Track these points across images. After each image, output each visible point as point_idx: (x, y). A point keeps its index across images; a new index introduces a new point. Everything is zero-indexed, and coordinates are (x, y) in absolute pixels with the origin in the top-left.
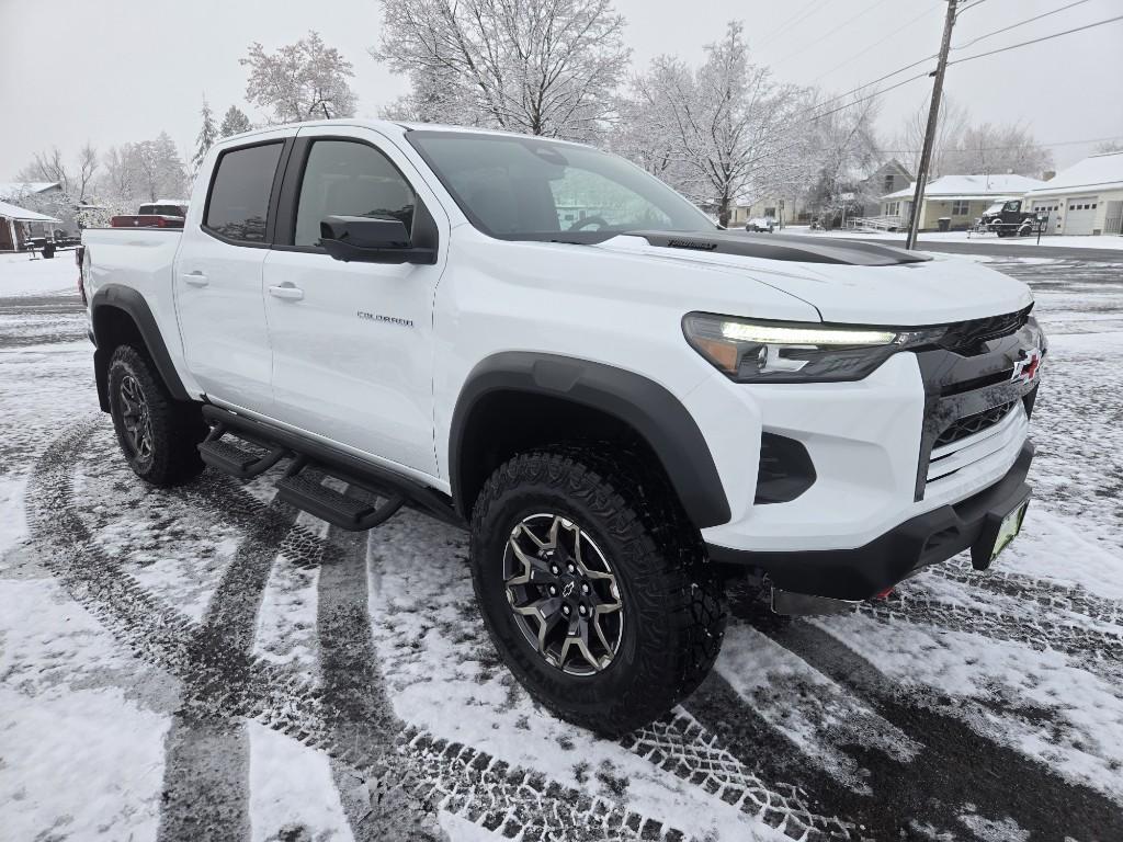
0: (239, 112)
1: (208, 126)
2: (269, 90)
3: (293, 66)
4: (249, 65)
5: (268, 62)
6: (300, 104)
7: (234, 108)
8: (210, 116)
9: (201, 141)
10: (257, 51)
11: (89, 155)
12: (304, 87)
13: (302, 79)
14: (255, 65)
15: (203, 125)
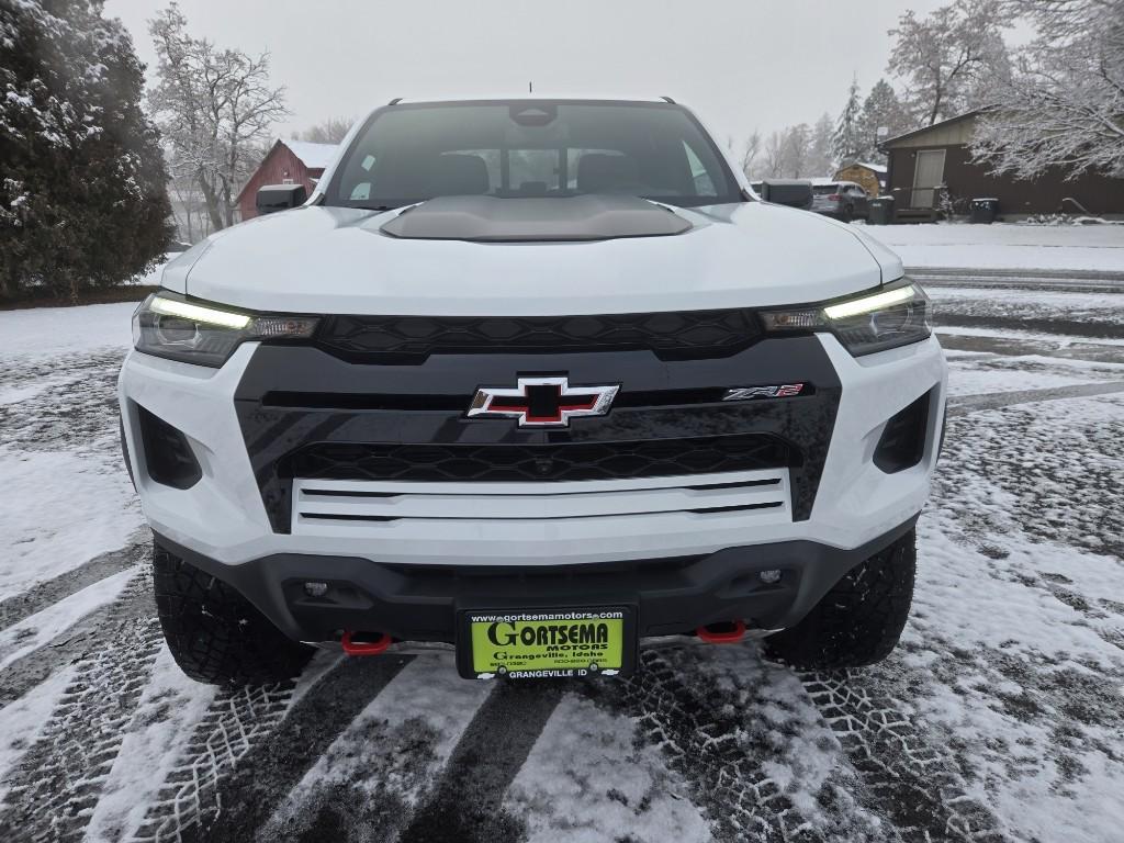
0: (886, 85)
1: (852, 103)
2: (911, 57)
3: (943, 28)
4: (897, 35)
5: (917, 28)
6: (942, 68)
7: (882, 81)
8: (856, 93)
9: (843, 119)
10: (908, 19)
11: (754, 141)
12: (952, 49)
13: (951, 41)
14: (903, 34)
15: (847, 102)
